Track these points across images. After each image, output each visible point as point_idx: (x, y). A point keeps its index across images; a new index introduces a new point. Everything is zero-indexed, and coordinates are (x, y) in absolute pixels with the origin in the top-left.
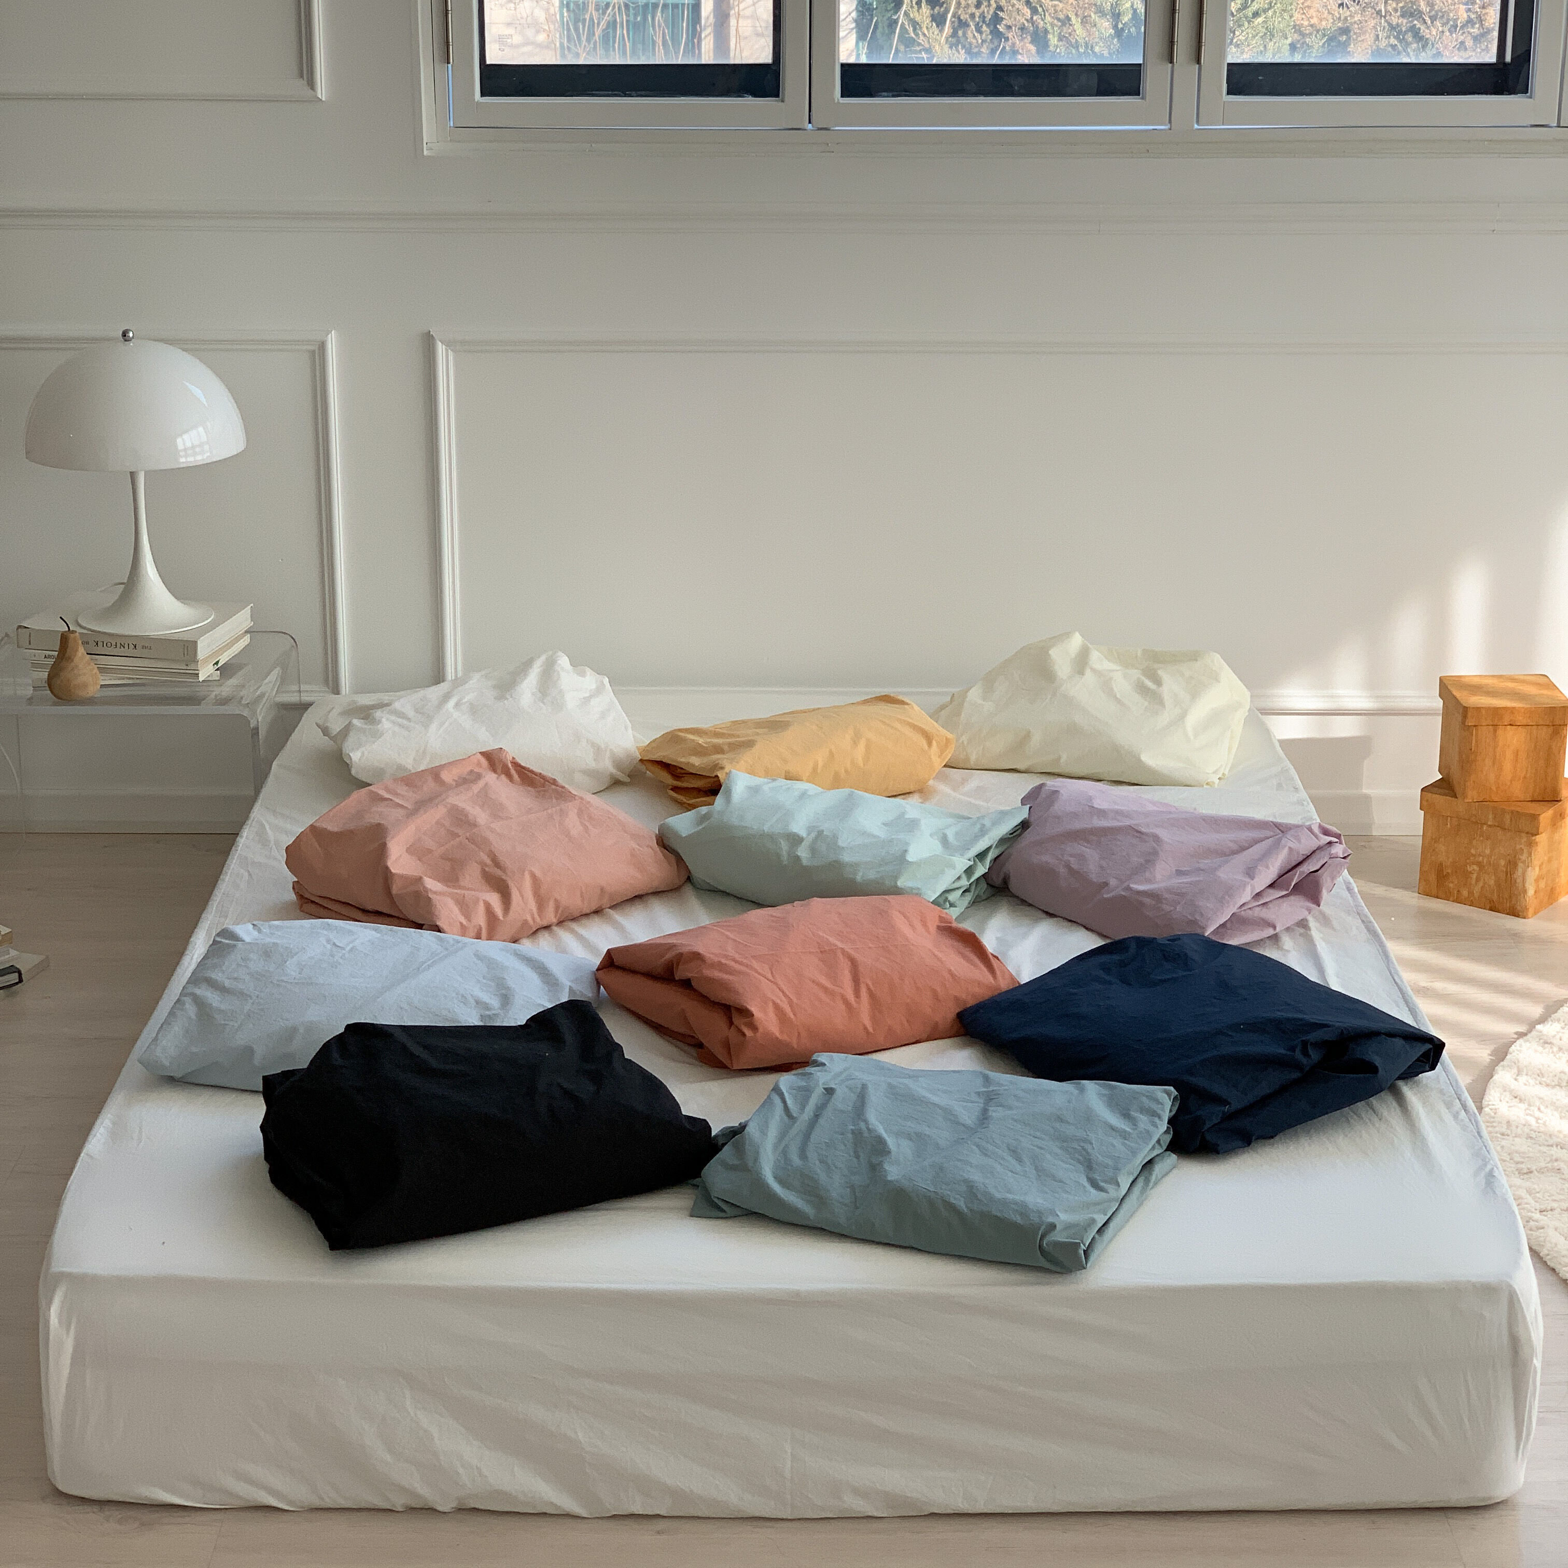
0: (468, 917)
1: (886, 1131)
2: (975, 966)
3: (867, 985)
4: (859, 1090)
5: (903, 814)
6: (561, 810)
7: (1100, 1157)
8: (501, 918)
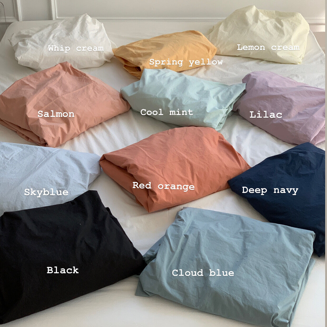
0: (55, 135)
1: (209, 258)
2: (233, 161)
3: (196, 175)
4: (197, 235)
5: (203, 88)
6: (87, 87)
7: (290, 271)
8: (67, 133)
